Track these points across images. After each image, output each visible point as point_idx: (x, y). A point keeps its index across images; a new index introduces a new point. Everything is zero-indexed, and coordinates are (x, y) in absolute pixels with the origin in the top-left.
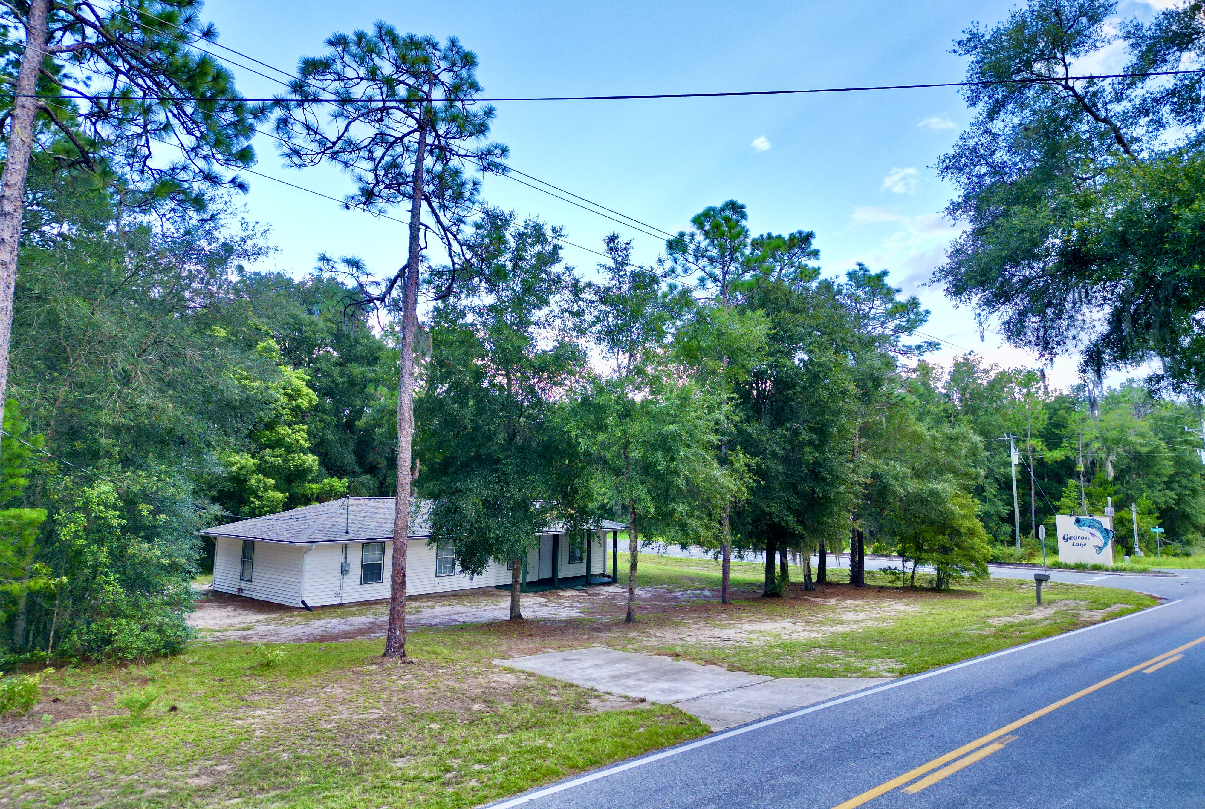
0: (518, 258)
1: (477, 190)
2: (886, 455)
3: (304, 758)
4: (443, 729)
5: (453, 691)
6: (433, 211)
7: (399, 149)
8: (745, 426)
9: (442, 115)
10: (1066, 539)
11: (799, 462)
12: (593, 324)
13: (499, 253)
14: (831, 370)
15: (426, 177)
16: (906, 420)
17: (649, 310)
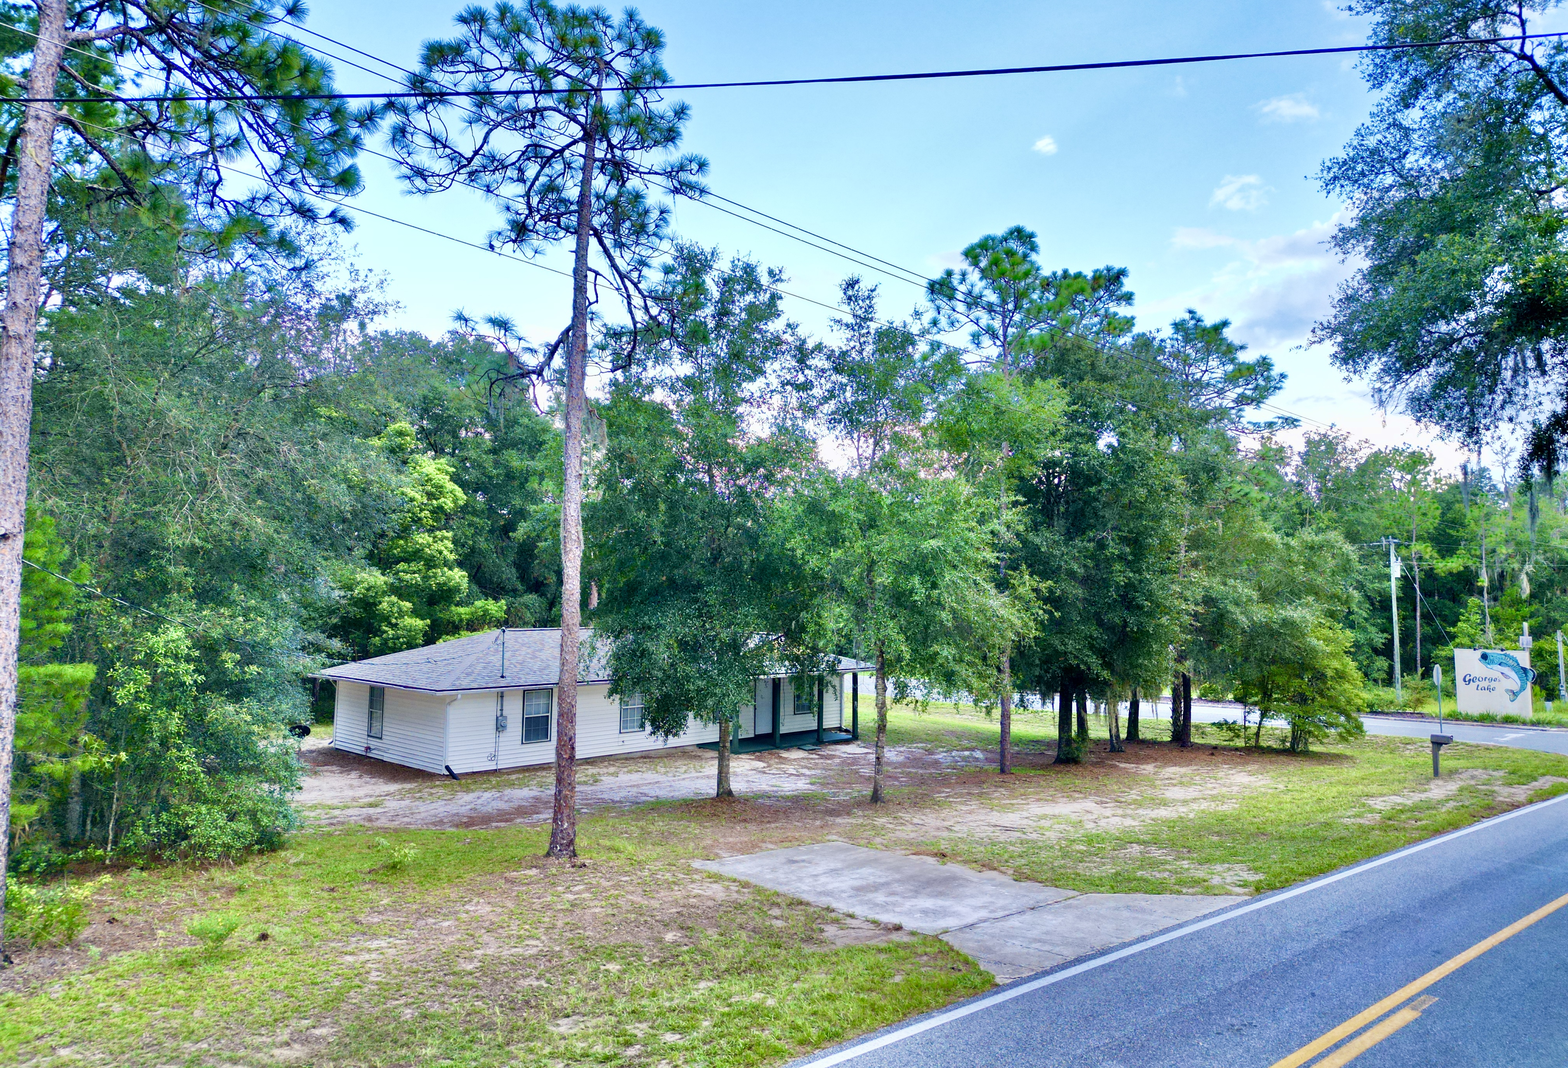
0: (722, 313)
1: (664, 220)
2: (1223, 570)
3: (433, 1017)
4: (624, 972)
5: (639, 911)
6: (606, 251)
7: (558, 166)
8: (1031, 536)
9: (614, 117)
10: (1467, 681)
11: (1105, 583)
12: (826, 400)
13: (696, 306)
14: (1151, 459)
15: (595, 205)
16: (1251, 523)
17: (902, 382)
